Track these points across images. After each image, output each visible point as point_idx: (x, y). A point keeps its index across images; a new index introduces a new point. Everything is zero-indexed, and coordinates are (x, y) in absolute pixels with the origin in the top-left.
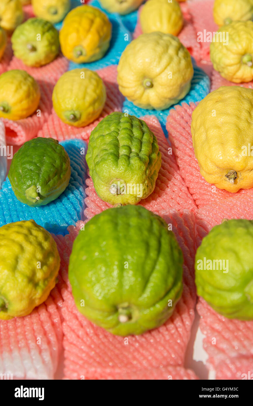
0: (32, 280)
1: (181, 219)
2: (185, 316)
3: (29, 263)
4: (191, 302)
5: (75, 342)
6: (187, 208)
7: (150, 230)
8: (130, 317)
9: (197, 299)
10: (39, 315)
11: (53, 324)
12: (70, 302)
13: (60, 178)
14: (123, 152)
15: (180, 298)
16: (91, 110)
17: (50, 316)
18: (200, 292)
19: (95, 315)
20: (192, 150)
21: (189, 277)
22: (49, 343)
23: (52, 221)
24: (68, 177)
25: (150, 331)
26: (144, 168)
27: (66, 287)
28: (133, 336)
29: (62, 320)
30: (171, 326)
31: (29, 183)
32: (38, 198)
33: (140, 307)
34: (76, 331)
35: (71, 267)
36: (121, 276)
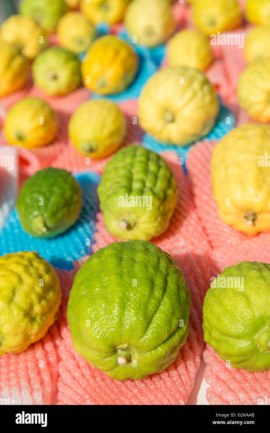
0: (28, 314)
1: (193, 259)
2: (190, 363)
3: (27, 296)
4: (198, 349)
5: (69, 384)
6: (201, 249)
7: (157, 268)
8: (129, 360)
9: (204, 346)
10: (35, 353)
11: (49, 363)
12: (68, 340)
13: (69, 210)
14: (136, 185)
15: (185, 342)
16: (108, 142)
17: (46, 354)
18: (206, 338)
19: (92, 355)
20: (211, 189)
21: (198, 321)
22: (42, 383)
23: (57, 254)
24: (79, 210)
25: (151, 377)
26: (157, 203)
27: (66, 324)
28: (132, 381)
29: (59, 359)
30: (173, 373)
31: (36, 213)
32: (44, 230)
33: (141, 350)
34: (72, 372)
35: (70, 303)
36: (122, 315)
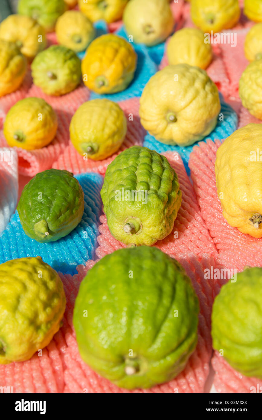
0: (33, 323)
2: (198, 370)
3: (32, 303)
4: (206, 356)
6: (206, 253)
7: (165, 275)
8: (137, 369)
9: (213, 353)
10: (40, 361)
11: (54, 372)
12: (73, 348)
13: (72, 213)
14: (140, 188)
15: (194, 350)
16: (109, 142)
17: (51, 362)
18: (215, 345)
19: (99, 365)
20: (215, 190)
21: (206, 327)
23: (60, 258)
24: (81, 213)
26: (162, 206)
27: (71, 332)
29: (65, 368)
30: (182, 381)
31: (38, 217)
32: (47, 233)
33: (149, 359)
34: (78, 380)
35: (76, 311)
36: (130, 324)
